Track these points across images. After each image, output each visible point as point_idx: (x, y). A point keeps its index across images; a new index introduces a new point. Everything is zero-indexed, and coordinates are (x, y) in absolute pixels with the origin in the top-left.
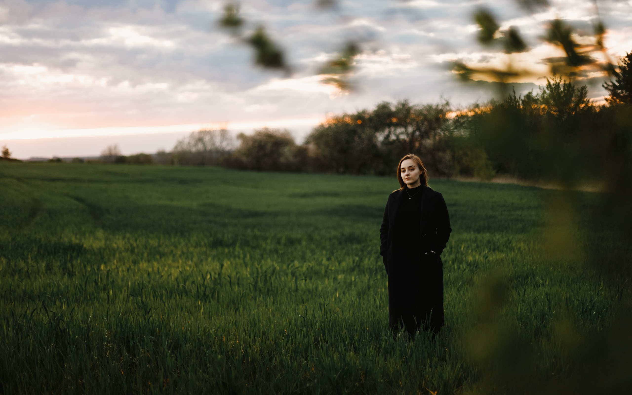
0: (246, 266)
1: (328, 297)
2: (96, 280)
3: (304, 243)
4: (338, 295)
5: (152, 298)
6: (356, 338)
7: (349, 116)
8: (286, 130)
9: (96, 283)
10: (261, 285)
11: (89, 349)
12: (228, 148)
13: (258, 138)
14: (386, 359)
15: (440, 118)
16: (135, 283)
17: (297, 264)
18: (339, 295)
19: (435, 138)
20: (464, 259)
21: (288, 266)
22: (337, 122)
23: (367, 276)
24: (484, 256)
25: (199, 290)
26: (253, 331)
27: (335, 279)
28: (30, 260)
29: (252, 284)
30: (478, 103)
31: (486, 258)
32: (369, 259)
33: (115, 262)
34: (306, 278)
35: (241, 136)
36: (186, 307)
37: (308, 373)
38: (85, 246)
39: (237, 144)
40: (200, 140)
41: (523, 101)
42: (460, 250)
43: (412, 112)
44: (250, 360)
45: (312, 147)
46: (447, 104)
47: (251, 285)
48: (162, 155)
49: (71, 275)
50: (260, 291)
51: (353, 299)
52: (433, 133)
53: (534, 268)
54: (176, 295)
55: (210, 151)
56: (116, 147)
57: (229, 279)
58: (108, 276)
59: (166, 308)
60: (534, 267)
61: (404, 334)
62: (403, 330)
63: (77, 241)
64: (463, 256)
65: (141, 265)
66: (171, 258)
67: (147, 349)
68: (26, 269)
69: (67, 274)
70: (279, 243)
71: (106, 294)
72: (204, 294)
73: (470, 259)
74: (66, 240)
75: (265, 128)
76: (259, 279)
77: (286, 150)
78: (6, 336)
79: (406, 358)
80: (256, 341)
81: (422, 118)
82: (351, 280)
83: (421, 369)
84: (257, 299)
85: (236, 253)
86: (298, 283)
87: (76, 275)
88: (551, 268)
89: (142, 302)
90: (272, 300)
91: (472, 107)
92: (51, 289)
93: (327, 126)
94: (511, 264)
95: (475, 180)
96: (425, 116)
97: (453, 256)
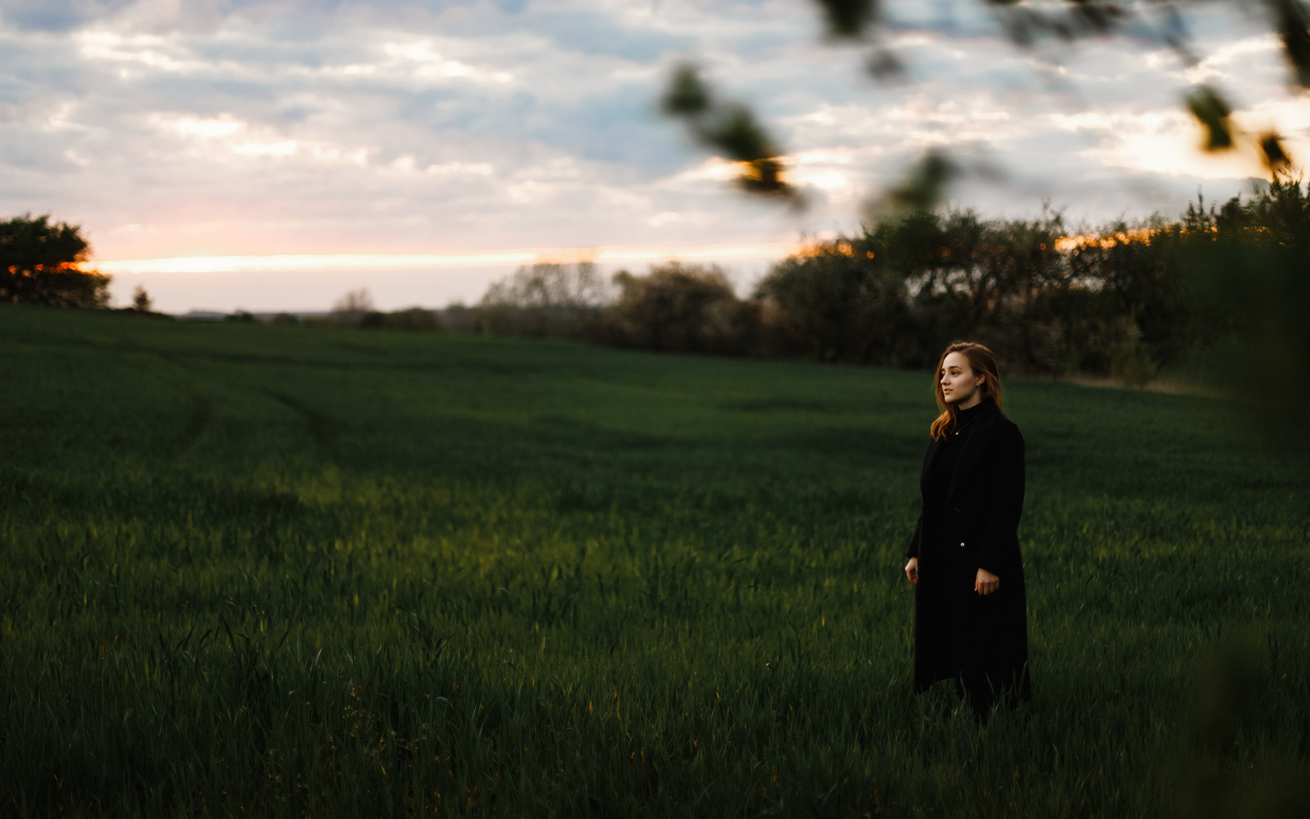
0: (632, 552)
1: (803, 625)
2: (325, 572)
3: (751, 508)
4: (823, 623)
5: (439, 613)
6: (864, 716)
7: (848, 241)
8: (715, 267)
9: (327, 579)
10: (662, 594)
11: (316, 718)
12: (594, 302)
13: (658, 283)
14: (926, 764)
15: (1041, 250)
16: (404, 580)
17: (737, 552)
18: (825, 622)
19: (1029, 292)
20: (1089, 553)
21: (720, 556)
22: (823, 253)
23: (884, 583)
24: (1132, 550)
25: (537, 601)
26: (650, 693)
27: (818, 587)
28: (190, 525)
29: (645, 593)
30: (1124, 220)
31: (1136, 554)
32: (889, 547)
33: (363, 535)
34: (756, 583)
35: (623, 278)
36: (510, 637)
37: (763, 786)
38: (301, 499)
39: (613, 294)
40: (537, 283)
41: (1217, 218)
42: (1080, 535)
43: (983, 236)
44: (644, 754)
45: (769, 303)
46: (1058, 221)
47: (643, 595)
48: (457, 311)
49: (275, 560)
50: (662, 606)
51: (856, 633)
52: (1025, 282)
53: (1240, 578)
54: (488, 610)
55: (558, 308)
56: (363, 293)
57: (596, 580)
58: (350, 566)
59: (468, 637)
60: (1239, 575)
61: (965, 712)
62: (962, 704)
63: (285, 489)
64: (1088, 548)
65: (415, 545)
66: (476, 532)
67: (434, 723)
68: (182, 545)
69: (266, 557)
70: (698, 505)
71: (345, 602)
72: (547, 609)
73: (1103, 553)
74: (264, 485)
75: (673, 263)
76: (660, 582)
77: (715, 310)
78: (149, 685)
79: (969, 762)
80: (656, 714)
81: (1002, 249)
82: (852, 591)
83: (1001, 787)
84: (657, 624)
85: (611, 525)
86: (741, 593)
87: (284, 560)
88: (1276, 580)
89: (421, 623)
90: (687, 627)
91: (1111, 229)
92: (236, 589)
93: (801, 261)
94: (1190, 568)
95: (1112, 383)
96: (1010, 245)
97: (1063, 546)
